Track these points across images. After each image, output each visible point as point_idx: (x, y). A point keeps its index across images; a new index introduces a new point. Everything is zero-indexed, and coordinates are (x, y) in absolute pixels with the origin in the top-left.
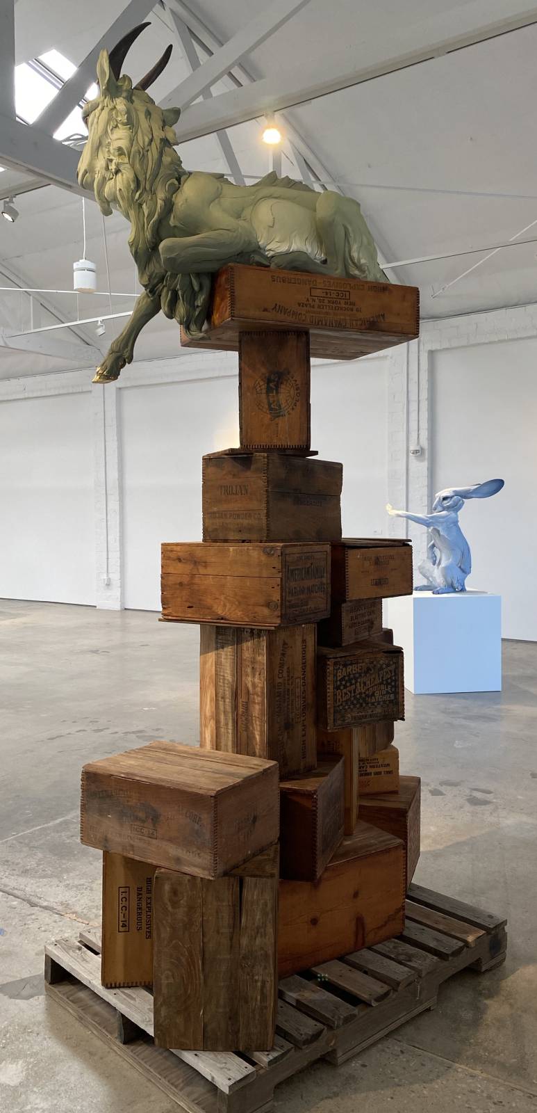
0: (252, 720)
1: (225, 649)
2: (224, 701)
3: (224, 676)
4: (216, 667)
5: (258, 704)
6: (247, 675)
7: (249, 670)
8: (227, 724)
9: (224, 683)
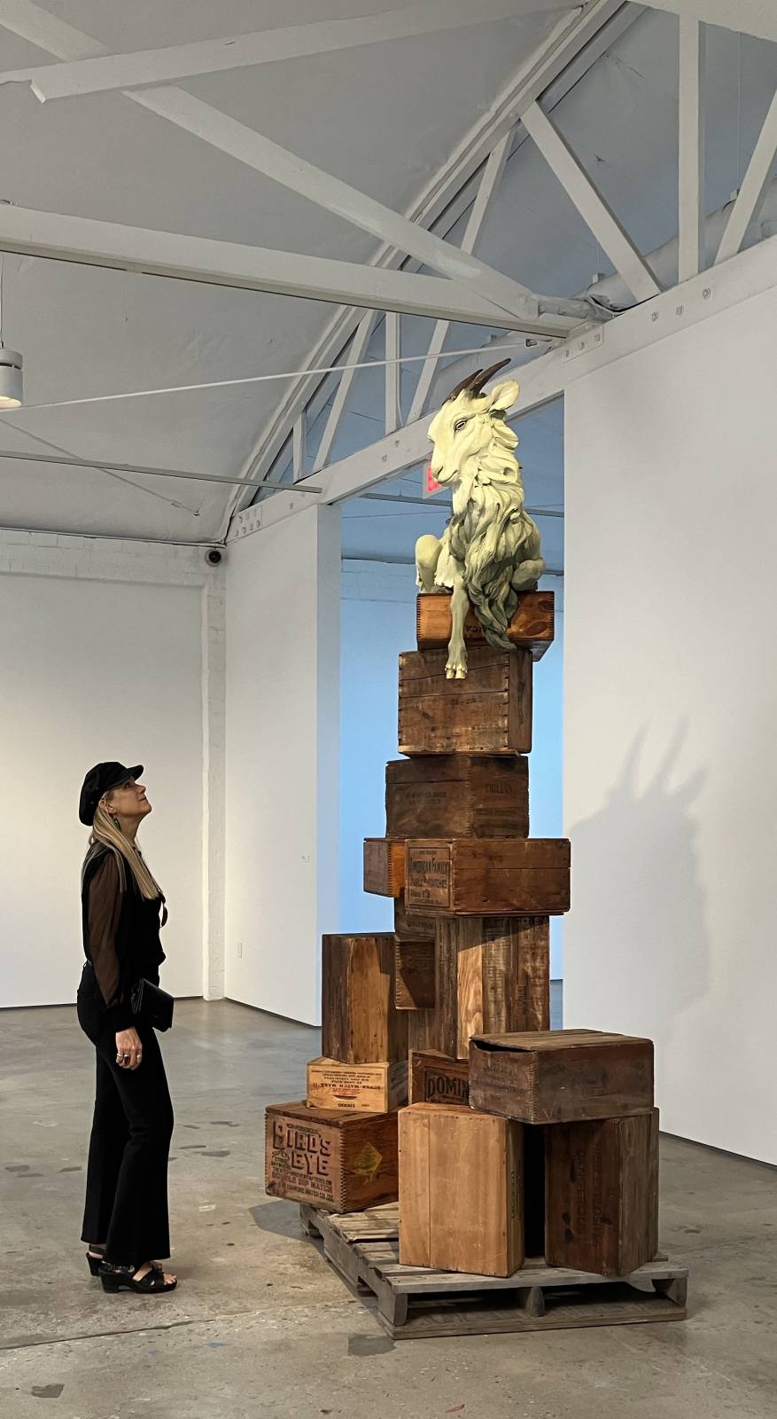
0: (533, 1002)
1: (496, 941)
2: (495, 992)
3: (494, 967)
4: (483, 960)
5: (540, 986)
6: (525, 961)
7: (528, 957)
8: (498, 1013)
9: (495, 974)
